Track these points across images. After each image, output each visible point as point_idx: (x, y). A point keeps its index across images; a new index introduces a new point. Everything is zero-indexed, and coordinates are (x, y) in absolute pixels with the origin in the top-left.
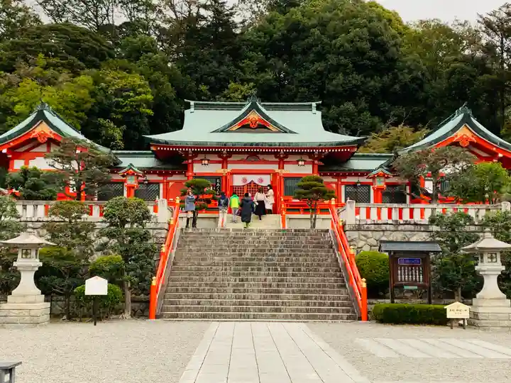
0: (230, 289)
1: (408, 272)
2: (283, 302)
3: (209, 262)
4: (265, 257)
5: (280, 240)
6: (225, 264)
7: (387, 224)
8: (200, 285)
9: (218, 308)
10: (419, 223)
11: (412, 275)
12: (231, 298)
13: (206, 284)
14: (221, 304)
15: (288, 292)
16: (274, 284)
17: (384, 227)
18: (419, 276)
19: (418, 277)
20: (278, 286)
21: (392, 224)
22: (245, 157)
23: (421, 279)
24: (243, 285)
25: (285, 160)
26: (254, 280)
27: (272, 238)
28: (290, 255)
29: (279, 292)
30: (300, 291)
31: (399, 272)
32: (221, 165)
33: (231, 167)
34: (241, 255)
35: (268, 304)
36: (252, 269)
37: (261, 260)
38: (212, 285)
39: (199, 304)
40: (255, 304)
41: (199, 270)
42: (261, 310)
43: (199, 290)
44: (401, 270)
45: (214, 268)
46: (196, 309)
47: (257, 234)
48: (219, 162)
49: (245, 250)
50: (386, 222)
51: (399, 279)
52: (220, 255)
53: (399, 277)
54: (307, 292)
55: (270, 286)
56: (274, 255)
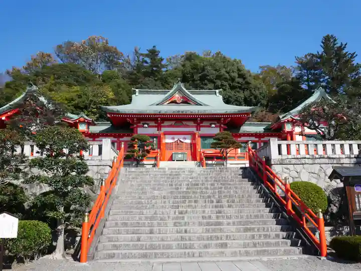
0: (170, 222)
2: (227, 236)
3: (148, 195)
4: (199, 191)
5: (209, 176)
6: (164, 198)
7: (305, 158)
8: (140, 219)
9: (159, 245)
10: (331, 156)
12: (172, 233)
13: (146, 218)
14: (163, 240)
15: (228, 224)
16: (214, 216)
17: (303, 161)
20: (217, 217)
21: (309, 158)
22: (173, 123)
24: (183, 218)
25: (201, 125)
26: (193, 212)
27: (203, 175)
28: (221, 188)
29: (219, 224)
30: (240, 223)
31: (357, 199)
32: (156, 129)
33: (164, 130)
34: (178, 188)
35: (211, 238)
36: (190, 202)
37: (196, 193)
38: (152, 218)
39: (139, 240)
40: (199, 239)
41: (139, 203)
42: (206, 247)
43: (139, 223)
44: (358, 197)
45: (154, 201)
46: (135, 247)
47: (189, 171)
48: (155, 127)
49: (181, 185)
50: (304, 156)
52: (159, 190)
53: (357, 205)
54: (246, 223)
55: (210, 217)
56: (207, 189)
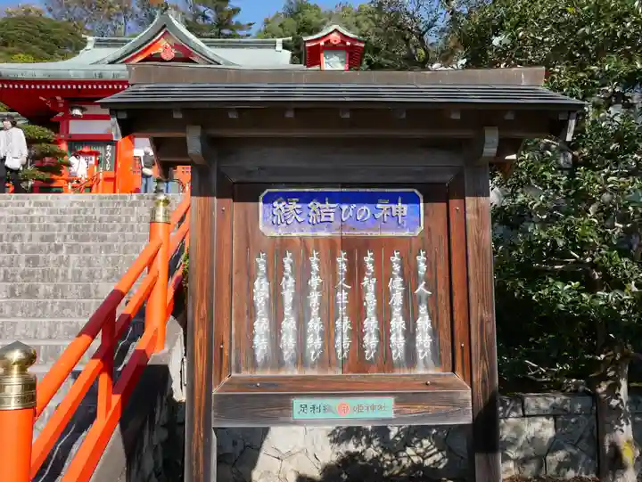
1: (329, 291)
11: (358, 313)
18: (410, 316)
19: (397, 323)
23: (424, 340)
31: (261, 290)
44: (276, 276)
51: (261, 344)
53: (262, 325)
